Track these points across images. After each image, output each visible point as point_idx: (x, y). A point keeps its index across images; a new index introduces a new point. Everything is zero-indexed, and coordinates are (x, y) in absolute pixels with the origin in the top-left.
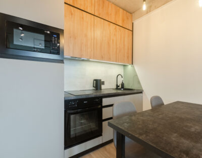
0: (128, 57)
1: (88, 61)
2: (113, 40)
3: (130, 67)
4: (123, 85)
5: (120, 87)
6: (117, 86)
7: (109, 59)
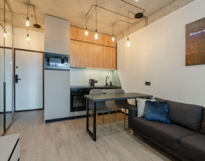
0: (113, 65)
1: (85, 68)
2: (101, 56)
3: (115, 71)
4: (111, 83)
5: (109, 85)
6: (107, 84)
7: (99, 67)
